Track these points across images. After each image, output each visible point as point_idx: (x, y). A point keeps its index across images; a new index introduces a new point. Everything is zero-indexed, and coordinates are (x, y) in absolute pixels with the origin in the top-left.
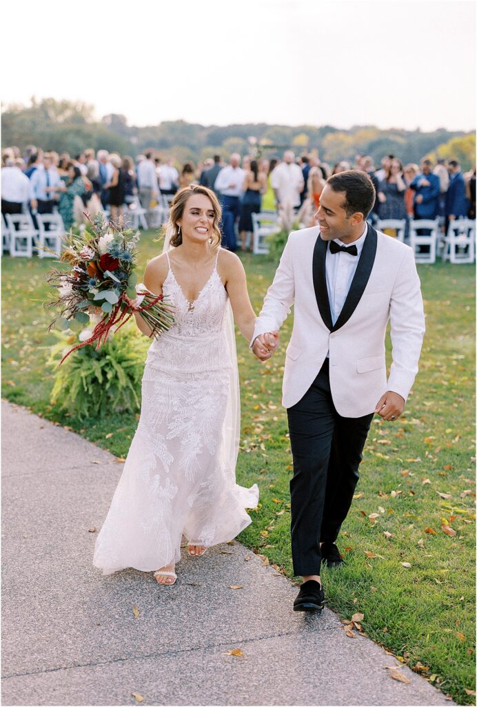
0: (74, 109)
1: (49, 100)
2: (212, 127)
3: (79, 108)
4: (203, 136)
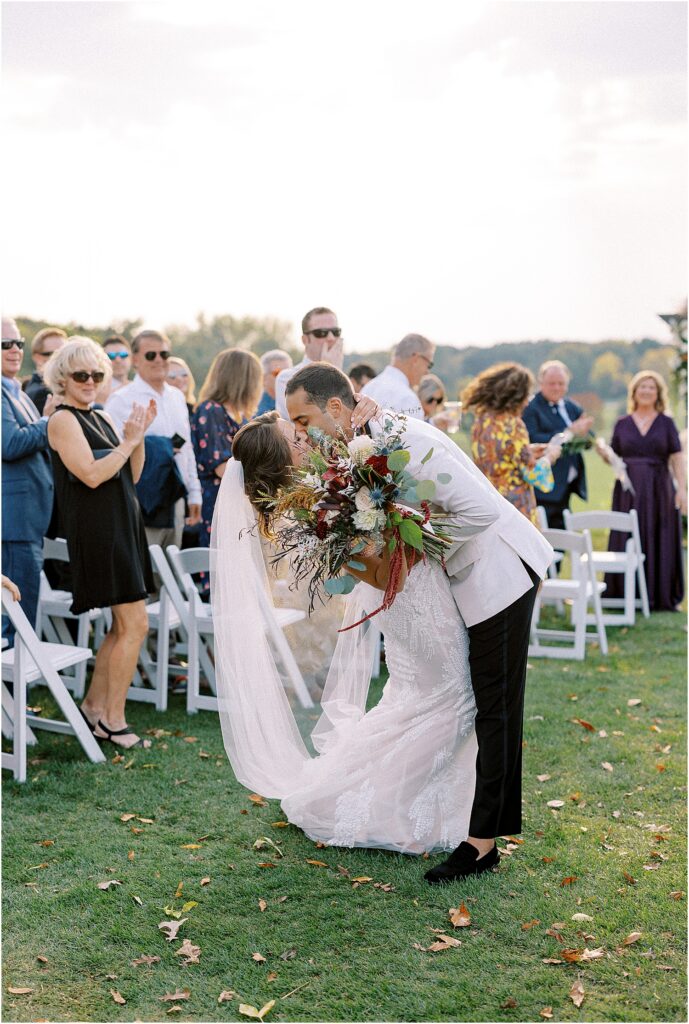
0: (263, 330)
1: (224, 318)
2: (470, 348)
3: (269, 329)
4: (457, 362)
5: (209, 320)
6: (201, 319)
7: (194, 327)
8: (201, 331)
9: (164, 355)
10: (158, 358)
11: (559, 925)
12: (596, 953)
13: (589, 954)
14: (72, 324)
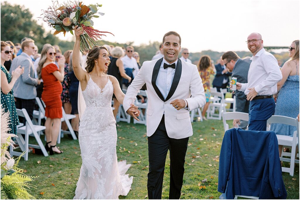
5: (152, 42)
6: (150, 42)
7: (148, 44)
8: (150, 45)
9: (131, 51)
10: (130, 52)
11: (194, 154)
12: (199, 157)
13: (197, 157)
14: (115, 42)
